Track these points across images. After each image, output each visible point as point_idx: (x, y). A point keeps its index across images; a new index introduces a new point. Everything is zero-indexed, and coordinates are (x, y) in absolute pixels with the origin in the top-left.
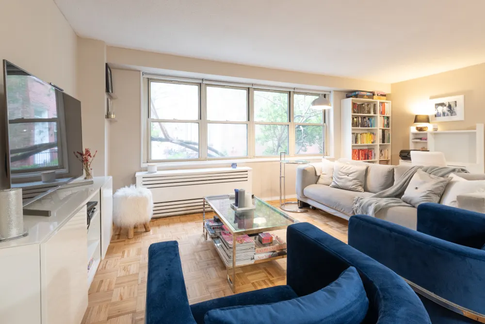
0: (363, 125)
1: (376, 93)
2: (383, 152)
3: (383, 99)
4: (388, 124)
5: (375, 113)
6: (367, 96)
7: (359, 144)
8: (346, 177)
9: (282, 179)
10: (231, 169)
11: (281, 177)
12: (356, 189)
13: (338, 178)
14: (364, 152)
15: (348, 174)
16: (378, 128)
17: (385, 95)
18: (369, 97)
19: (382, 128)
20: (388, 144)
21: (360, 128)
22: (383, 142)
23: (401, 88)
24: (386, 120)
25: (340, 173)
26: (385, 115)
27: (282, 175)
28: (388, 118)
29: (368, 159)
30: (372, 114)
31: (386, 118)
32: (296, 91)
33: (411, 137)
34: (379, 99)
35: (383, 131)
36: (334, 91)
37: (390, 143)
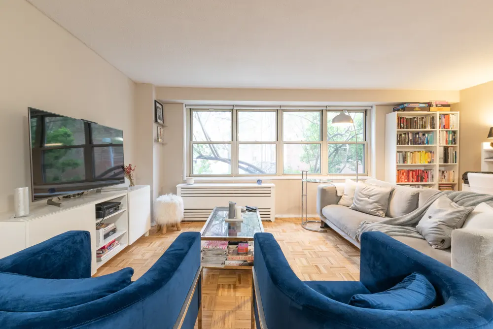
0: (414, 142)
1: (434, 104)
2: (446, 174)
3: (446, 111)
4: (454, 141)
5: (433, 126)
6: (419, 108)
7: (409, 163)
8: (367, 199)
9: (304, 197)
10: (256, 185)
11: (302, 195)
12: (376, 212)
13: (358, 200)
14: (416, 174)
15: (369, 196)
16: (438, 145)
17: (449, 106)
18: (422, 109)
19: (445, 145)
20: (454, 164)
21: (410, 145)
22: (446, 161)
23: (472, 95)
24: (451, 135)
25: (360, 194)
26: (450, 129)
27: (304, 193)
28: (454, 132)
29: (422, 181)
30: (429, 129)
31: (451, 132)
32: (328, 109)
33: (484, 156)
34: (439, 110)
35: (446, 149)
36: (377, 105)
37: (457, 163)
